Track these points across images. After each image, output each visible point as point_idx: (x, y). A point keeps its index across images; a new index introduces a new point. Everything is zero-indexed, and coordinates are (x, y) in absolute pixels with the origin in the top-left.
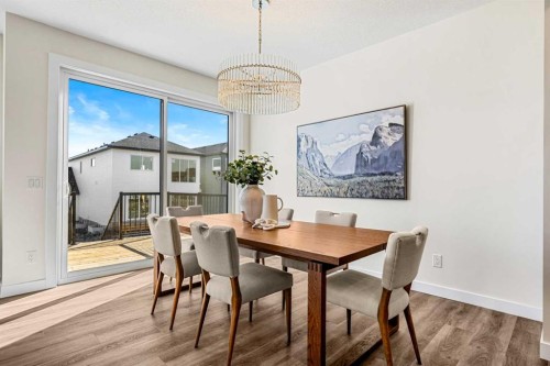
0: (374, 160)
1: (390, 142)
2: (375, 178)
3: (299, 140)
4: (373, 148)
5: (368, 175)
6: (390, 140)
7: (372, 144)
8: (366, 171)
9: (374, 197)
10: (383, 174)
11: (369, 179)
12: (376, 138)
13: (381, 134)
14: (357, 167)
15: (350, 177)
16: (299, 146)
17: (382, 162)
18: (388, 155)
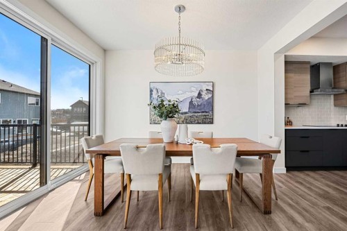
0: (198, 105)
1: (207, 98)
2: (199, 114)
3: (151, 91)
4: (198, 99)
5: (195, 112)
6: (206, 96)
7: (197, 97)
8: (194, 110)
9: (198, 123)
10: (203, 112)
11: (196, 114)
12: (199, 95)
13: (202, 93)
14: (189, 108)
15: (186, 113)
16: (151, 94)
17: (202, 107)
18: (205, 103)
